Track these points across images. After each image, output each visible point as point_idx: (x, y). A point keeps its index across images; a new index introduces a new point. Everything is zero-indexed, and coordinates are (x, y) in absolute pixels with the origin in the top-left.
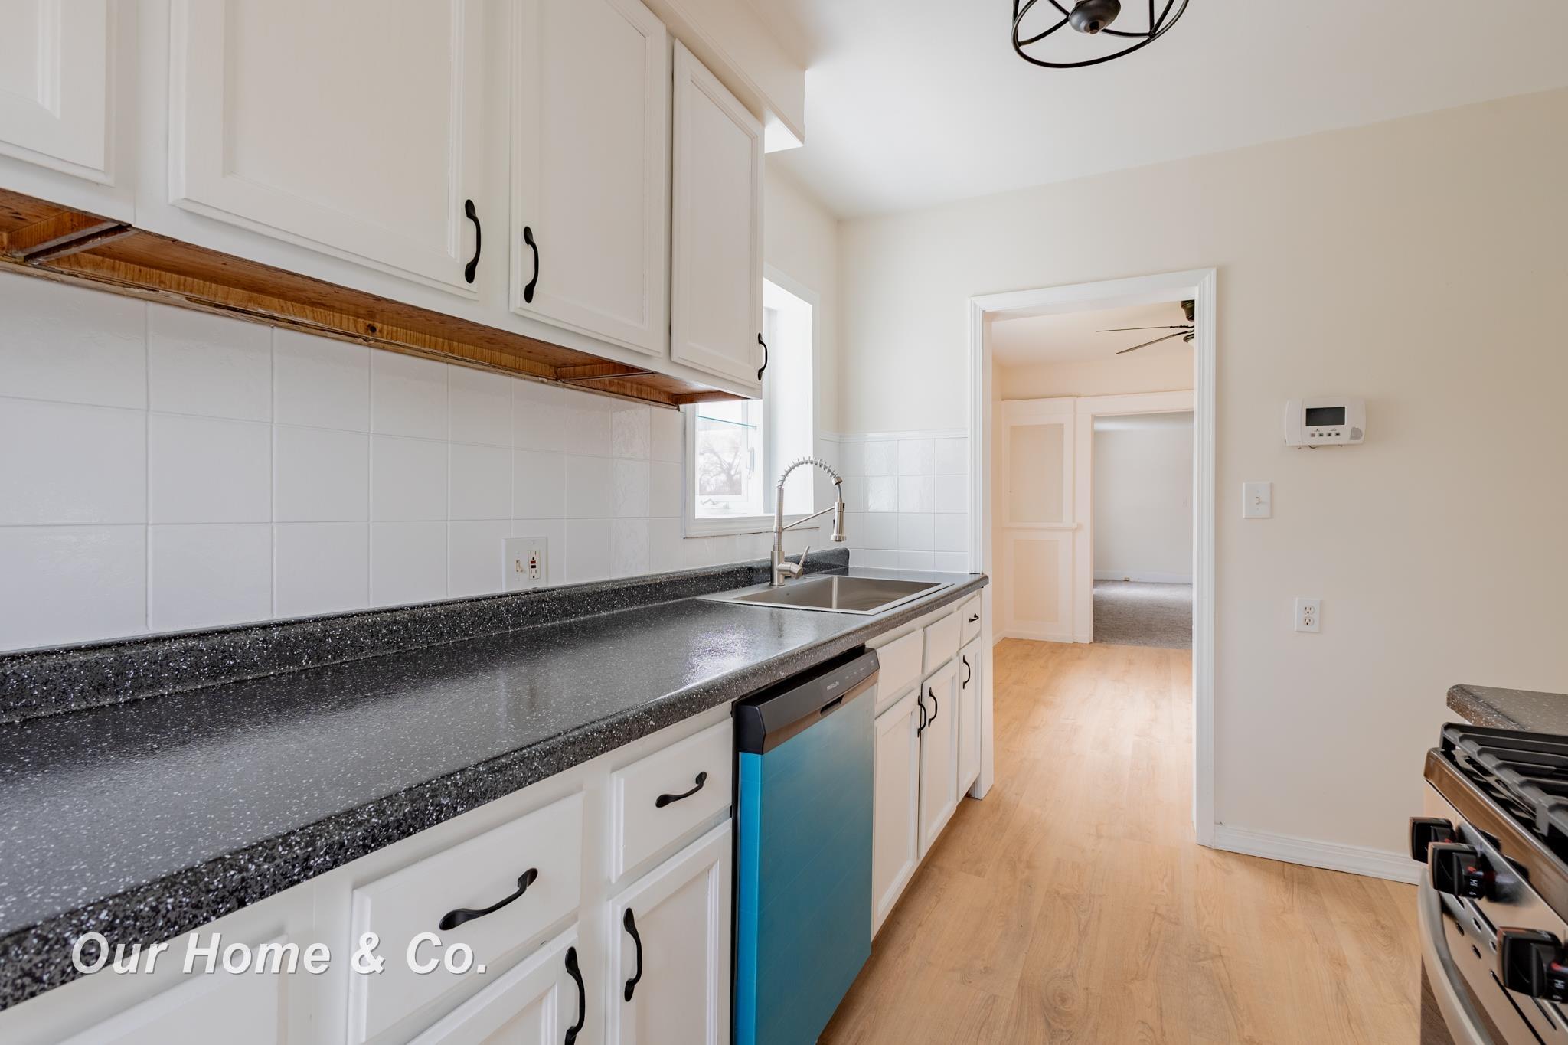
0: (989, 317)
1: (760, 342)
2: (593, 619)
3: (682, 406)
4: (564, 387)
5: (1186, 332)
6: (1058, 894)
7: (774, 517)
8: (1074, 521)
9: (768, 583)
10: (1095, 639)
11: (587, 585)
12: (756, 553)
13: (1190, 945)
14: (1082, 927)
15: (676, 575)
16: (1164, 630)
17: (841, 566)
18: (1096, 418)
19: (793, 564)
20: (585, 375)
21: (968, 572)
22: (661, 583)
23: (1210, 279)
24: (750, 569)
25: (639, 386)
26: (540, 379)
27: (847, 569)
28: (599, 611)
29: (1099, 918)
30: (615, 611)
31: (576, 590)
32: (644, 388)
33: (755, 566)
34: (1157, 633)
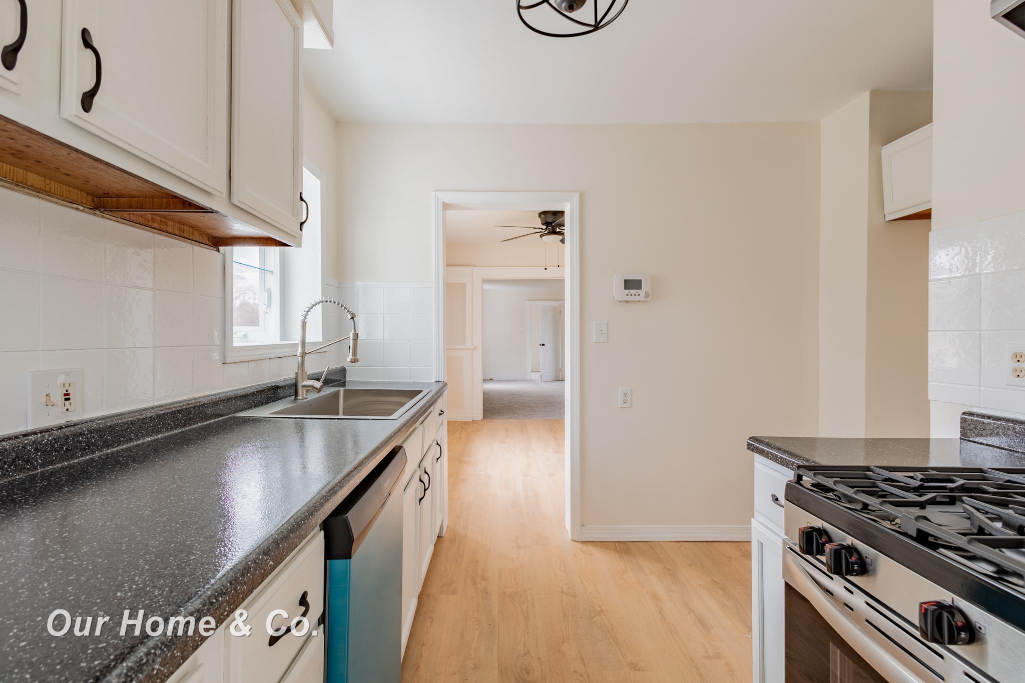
0: (446, 206)
1: (302, 199)
2: (138, 445)
3: (221, 248)
4: (103, 217)
5: (540, 232)
6: (506, 594)
7: (298, 343)
8: (472, 344)
9: (293, 397)
10: (484, 418)
11: (129, 413)
12: (284, 373)
13: (586, 608)
14: (525, 614)
15: (218, 396)
16: (519, 409)
17: (341, 380)
18: (485, 281)
19: (315, 381)
20: (131, 207)
21: (434, 381)
22: (204, 404)
23: (576, 198)
24: (278, 387)
25: (182, 226)
26: (75, 206)
27: (345, 382)
28: (142, 437)
29: (533, 605)
30: (160, 436)
31: (119, 419)
32: (186, 228)
33: (281, 384)
34: (516, 410)
